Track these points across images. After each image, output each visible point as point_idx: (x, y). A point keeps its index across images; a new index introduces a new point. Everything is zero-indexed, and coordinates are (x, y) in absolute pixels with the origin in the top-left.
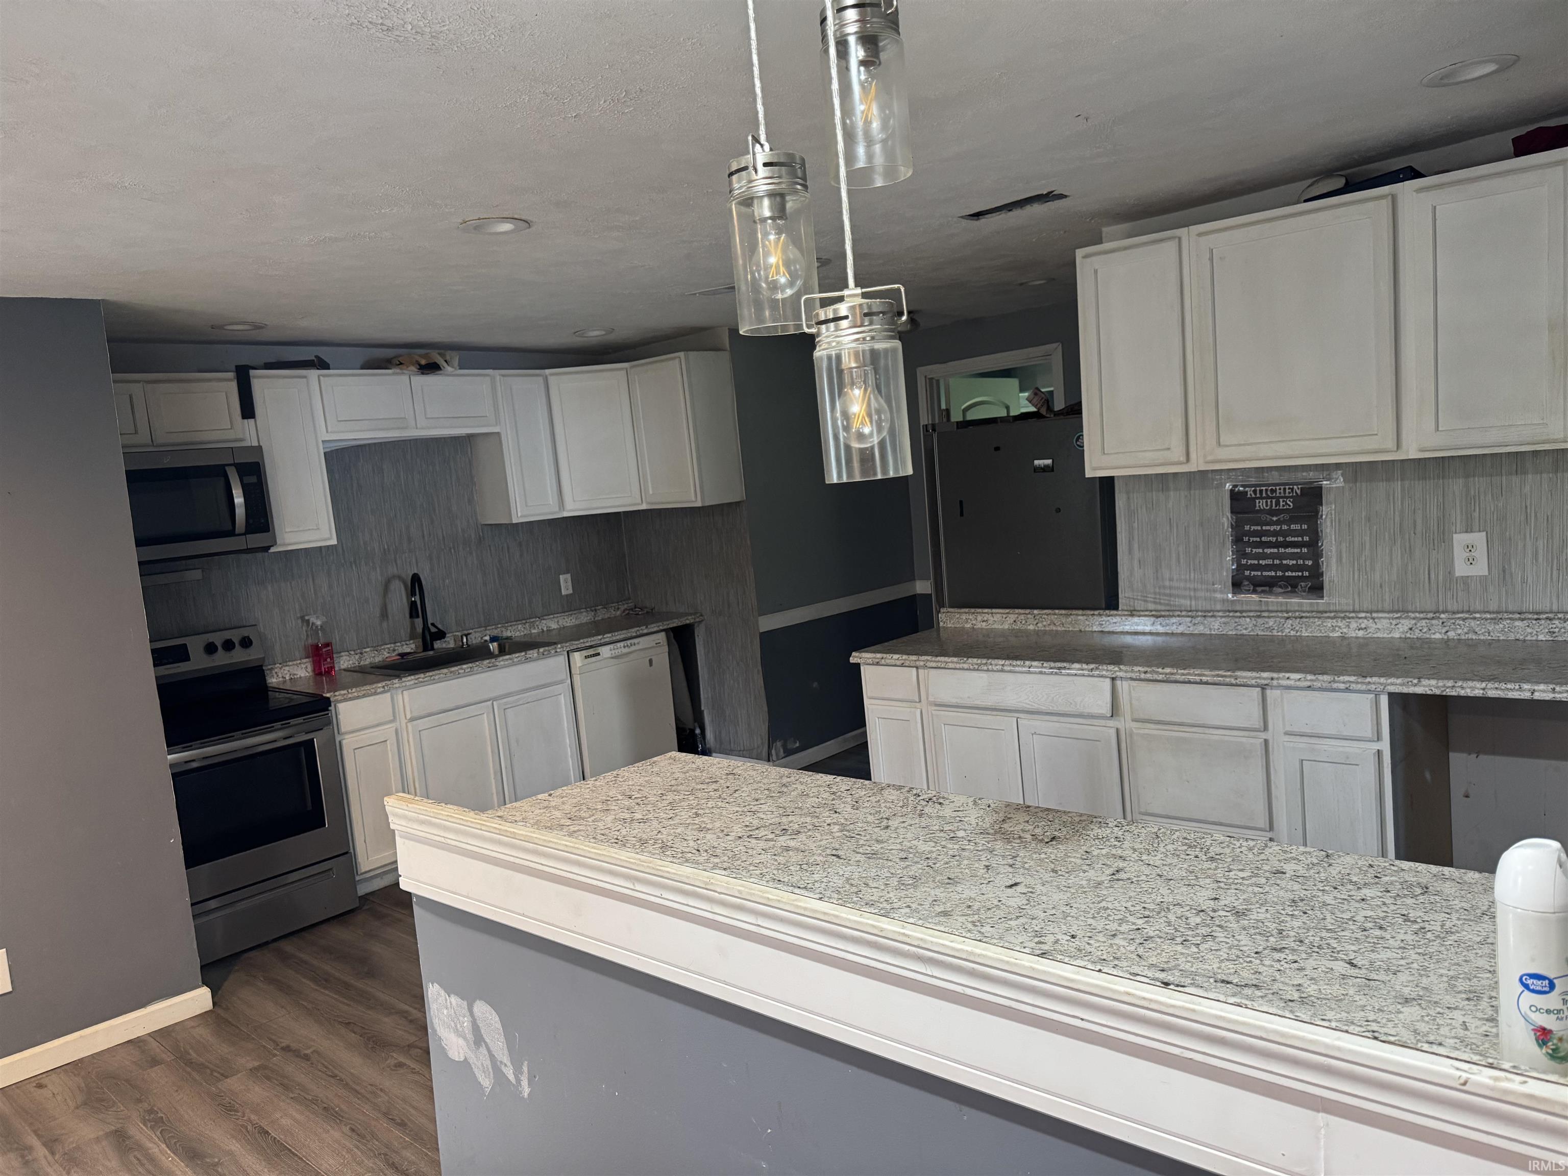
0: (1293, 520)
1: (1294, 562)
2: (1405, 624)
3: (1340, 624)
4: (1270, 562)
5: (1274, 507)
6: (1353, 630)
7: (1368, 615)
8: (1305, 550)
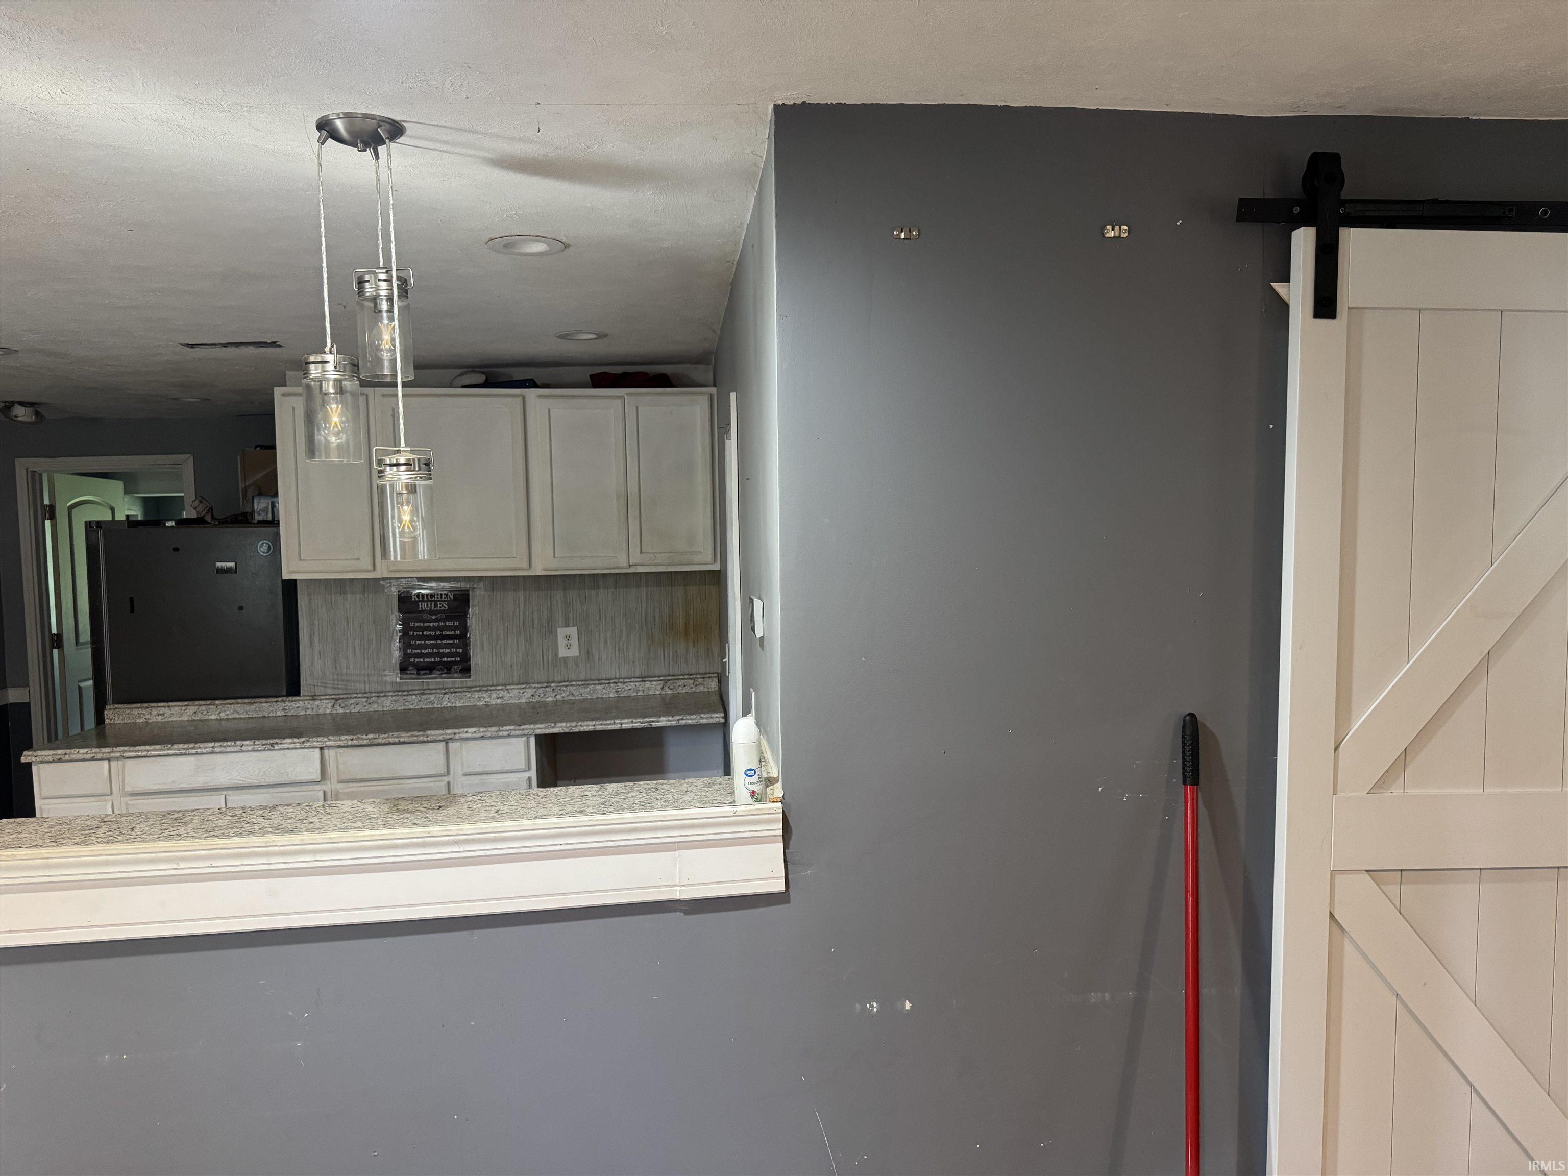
0: (448, 618)
1: (449, 650)
2: (530, 692)
3: (484, 695)
4: (430, 651)
5: (433, 609)
6: (493, 699)
7: (503, 687)
8: (457, 641)
